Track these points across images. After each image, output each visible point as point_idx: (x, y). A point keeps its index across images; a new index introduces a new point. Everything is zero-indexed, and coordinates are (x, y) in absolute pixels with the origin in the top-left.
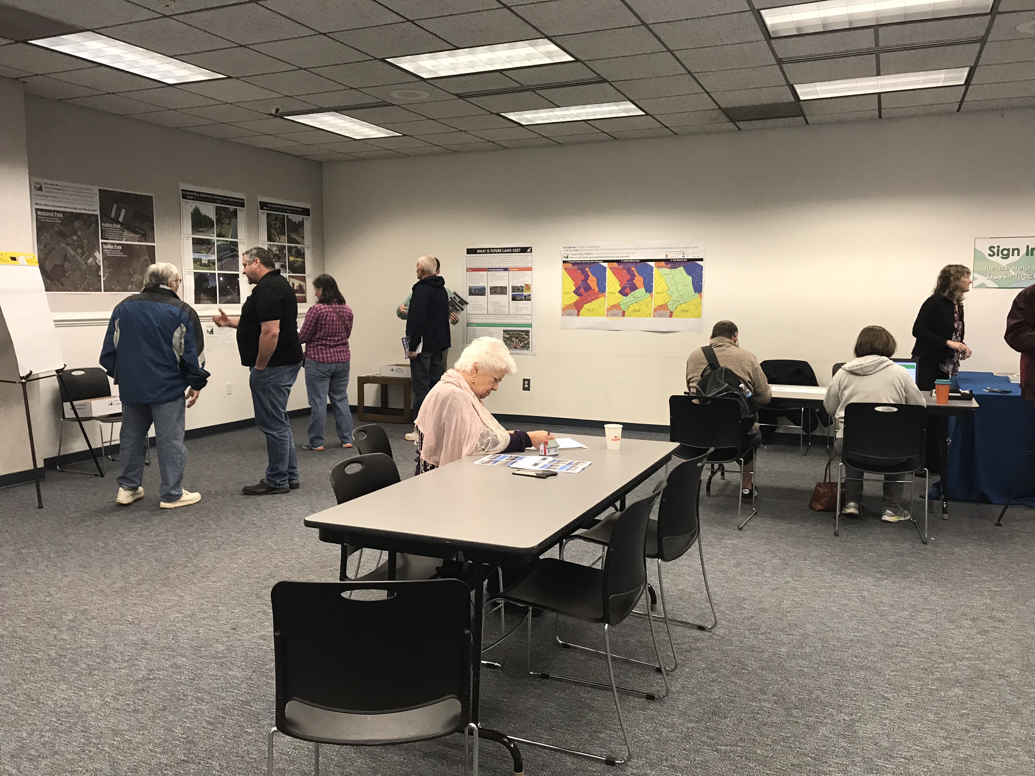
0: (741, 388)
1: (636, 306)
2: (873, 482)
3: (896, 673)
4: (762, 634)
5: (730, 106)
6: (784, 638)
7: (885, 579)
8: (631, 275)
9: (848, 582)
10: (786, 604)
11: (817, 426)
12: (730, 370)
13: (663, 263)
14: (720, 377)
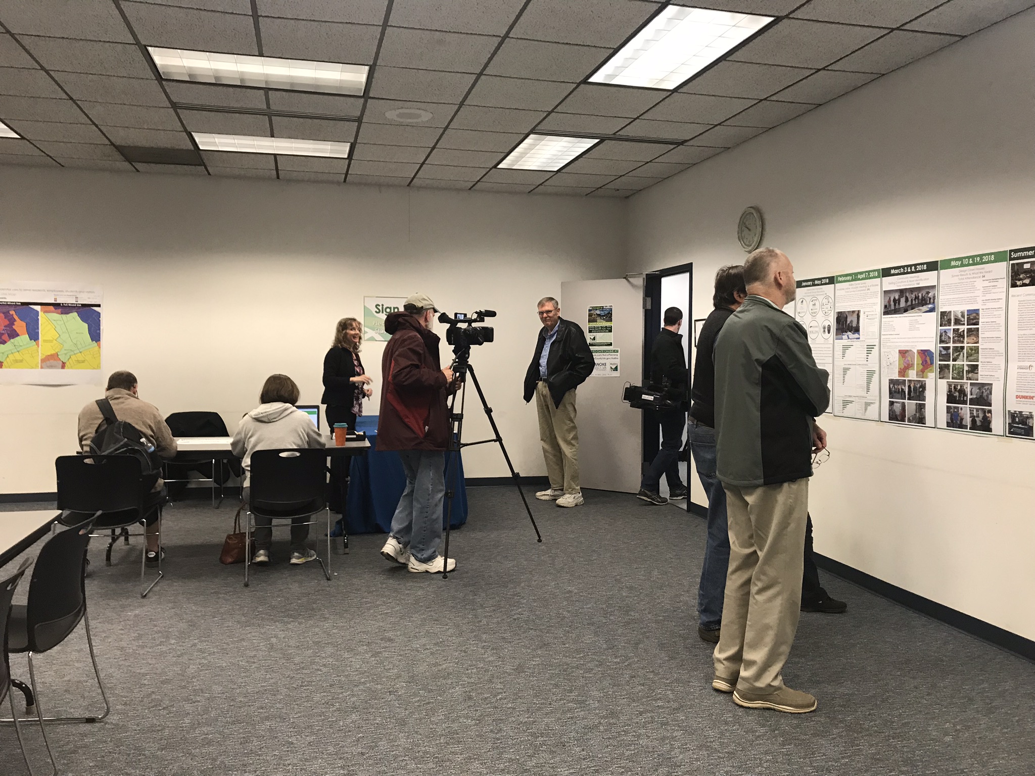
0: (143, 443)
1: (18, 356)
2: (281, 528)
3: (299, 715)
4: (164, 709)
5: (123, 144)
6: (188, 707)
7: (292, 621)
8: (9, 320)
9: (257, 632)
10: (192, 669)
11: (229, 477)
12: (129, 424)
13: (52, 308)
14: (119, 433)
